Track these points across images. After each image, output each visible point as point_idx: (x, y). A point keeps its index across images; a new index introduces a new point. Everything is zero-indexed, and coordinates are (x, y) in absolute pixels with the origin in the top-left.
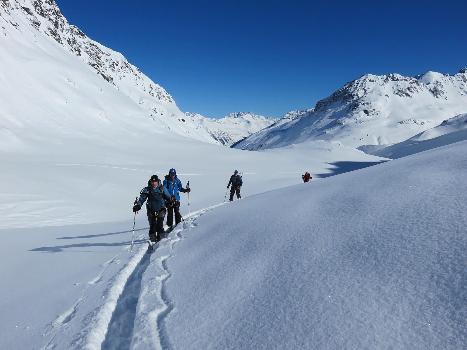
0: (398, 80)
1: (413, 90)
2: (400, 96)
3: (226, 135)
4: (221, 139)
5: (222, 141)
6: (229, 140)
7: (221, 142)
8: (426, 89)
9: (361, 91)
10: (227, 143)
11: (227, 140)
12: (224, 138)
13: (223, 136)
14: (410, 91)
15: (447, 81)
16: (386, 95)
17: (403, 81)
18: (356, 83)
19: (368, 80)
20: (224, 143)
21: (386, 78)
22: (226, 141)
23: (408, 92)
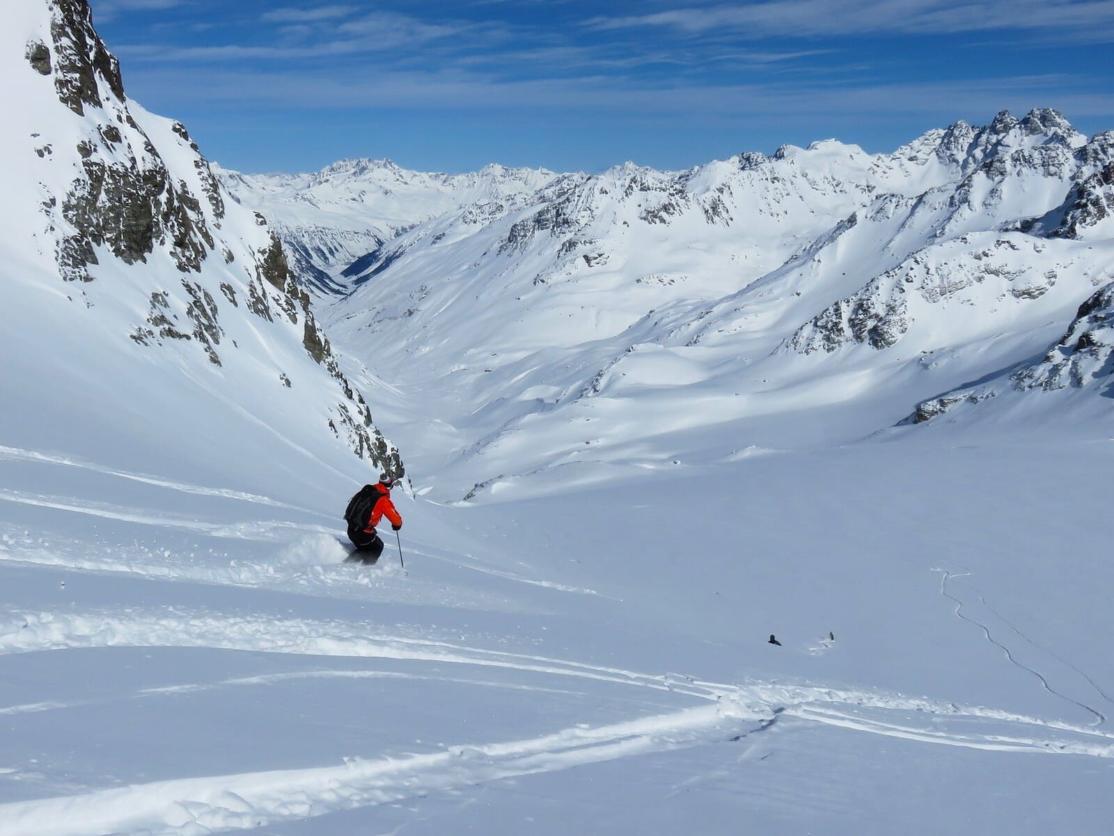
0: (649, 189)
1: (672, 210)
2: (649, 222)
3: (330, 236)
4: (318, 247)
5: (320, 254)
6: (337, 250)
7: (318, 256)
8: (697, 206)
9: (583, 213)
10: (334, 257)
11: (333, 249)
12: (326, 244)
13: (322, 239)
14: (668, 213)
15: (742, 181)
16: (625, 223)
17: (658, 192)
18: (576, 195)
19: (597, 191)
20: (326, 258)
21: (630, 186)
22: (331, 252)
23: (663, 214)
